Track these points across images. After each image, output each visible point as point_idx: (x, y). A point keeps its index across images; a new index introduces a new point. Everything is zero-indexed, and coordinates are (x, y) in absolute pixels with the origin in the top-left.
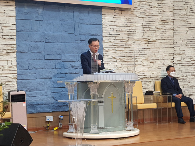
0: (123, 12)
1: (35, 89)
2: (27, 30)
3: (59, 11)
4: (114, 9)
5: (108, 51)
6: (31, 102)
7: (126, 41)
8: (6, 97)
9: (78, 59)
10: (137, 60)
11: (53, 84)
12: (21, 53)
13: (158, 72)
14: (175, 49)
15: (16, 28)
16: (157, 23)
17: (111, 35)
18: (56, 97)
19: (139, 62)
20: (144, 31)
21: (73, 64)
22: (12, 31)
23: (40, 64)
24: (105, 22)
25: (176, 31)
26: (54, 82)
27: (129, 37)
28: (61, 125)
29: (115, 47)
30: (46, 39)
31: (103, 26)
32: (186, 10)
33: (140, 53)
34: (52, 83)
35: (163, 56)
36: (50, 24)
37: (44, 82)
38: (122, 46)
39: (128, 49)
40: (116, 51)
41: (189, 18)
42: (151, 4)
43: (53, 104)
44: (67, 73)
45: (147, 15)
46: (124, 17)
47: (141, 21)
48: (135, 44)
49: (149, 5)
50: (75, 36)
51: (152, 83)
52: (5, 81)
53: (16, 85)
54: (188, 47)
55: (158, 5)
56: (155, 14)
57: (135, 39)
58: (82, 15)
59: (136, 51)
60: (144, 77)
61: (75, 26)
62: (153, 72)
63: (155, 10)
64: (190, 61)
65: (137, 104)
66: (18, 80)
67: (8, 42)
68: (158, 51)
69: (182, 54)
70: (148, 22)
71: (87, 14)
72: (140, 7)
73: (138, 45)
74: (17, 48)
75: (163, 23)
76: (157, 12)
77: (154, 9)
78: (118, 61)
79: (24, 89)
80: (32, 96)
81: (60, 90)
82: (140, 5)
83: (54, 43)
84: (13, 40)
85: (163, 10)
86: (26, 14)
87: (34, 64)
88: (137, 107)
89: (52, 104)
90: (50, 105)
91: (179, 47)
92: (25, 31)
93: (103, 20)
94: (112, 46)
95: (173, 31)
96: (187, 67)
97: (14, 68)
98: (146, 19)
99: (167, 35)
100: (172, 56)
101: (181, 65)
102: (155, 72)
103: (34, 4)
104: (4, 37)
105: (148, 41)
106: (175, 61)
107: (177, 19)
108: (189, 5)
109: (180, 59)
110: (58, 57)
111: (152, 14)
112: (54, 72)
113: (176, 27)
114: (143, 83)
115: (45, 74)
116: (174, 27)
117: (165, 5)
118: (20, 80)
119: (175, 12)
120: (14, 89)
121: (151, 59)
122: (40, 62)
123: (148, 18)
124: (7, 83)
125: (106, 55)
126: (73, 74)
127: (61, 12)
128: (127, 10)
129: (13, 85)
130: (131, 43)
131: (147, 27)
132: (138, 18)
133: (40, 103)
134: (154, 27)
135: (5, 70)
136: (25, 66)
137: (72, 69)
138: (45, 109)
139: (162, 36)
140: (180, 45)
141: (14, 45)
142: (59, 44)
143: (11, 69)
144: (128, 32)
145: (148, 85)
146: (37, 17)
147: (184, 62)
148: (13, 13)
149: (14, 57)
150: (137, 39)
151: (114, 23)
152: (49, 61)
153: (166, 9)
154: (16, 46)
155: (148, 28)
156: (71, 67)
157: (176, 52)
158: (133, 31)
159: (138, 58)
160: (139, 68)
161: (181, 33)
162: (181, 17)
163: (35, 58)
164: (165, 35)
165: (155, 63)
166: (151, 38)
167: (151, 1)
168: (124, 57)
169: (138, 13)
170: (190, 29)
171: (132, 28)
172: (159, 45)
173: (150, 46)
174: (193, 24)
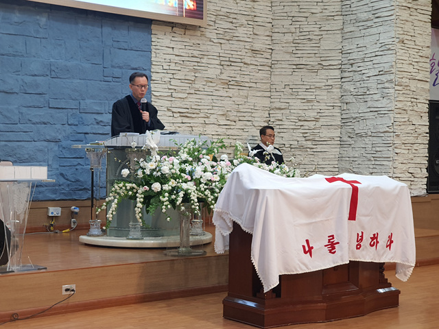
0: (187, 32)
1: (31, 159)
2: (17, 54)
3: (77, 23)
4: (169, 24)
5: (160, 98)
7: (191, 82)
9: (107, 109)
10: (209, 115)
11: (63, 151)
12: (6, 94)
13: (243, 137)
14: (272, 100)
16: (245, 54)
17: (165, 71)
18: (68, 174)
19: (212, 119)
20: (221, 67)
21: (99, 118)
23: (40, 115)
24: (157, 47)
25: (275, 70)
26: (64, 148)
27: (196, 75)
28: (74, 223)
29: (172, 91)
30: (52, 71)
31: (153, 55)
32: (293, 34)
33: (214, 104)
34: (60, 149)
35: (253, 111)
36: (61, 45)
37: (46, 147)
38: (184, 91)
39: (195, 96)
40: (174, 99)
41: (297, 48)
42: (234, 21)
43: (62, 187)
44: (87, 133)
45: (227, 40)
46: (188, 40)
47: (217, 49)
48: (206, 88)
49: (232, 22)
50: (105, 69)
54: (294, 97)
55: (246, 23)
56: (242, 39)
57: (206, 79)
58: (116, 32)
59: (207, 100)
61: (103, 51)
62: (235, 137)
63: (241, 32)
64: (297, 121)
68: (243, 103)
70: (229, 52)
71: (125, 32)
72: (217, 25)
73: (211, 89)
75: (254, 55)
76: (245, 36)
77: (240, 30)
78: (175, 115)
79: (10, 158)
81: (75, 162)
82: (217, 21)
83: (67, 80)
85: (255, 32)
86: (17, 24)
87: (28, 114)
89: (60, 185)
90: (57, 188)
91: (280, 97)
92: (14, 56)
93: (153, 44)
94: (167, 90)
95: (268, 68)
96: (292, 131)
98: (227, 46)
99: (260, 75)
100: (267, 112)
101: (281, 127)
102: (238, 137)
103: (32, 8)
105: (227, 84)
106: (272, 120)
107: (278, 48)
108: (298, 26)
110: (73, 104)
111: (237, 38)
112: (65, 131)
113: (276, 62)
115: (50, 132)
116: (273, 62)
117: (258, 24)
118: (4, 143)
119: (275, 36)
121: (233, 115)
122: (41, 112)
123: (229, 45)
126: (98, 135)
127: (81, 25)
128: (194, 28)
130: (199, 85)
131: (227, 59)
132: (212, 44)
133: (38, 184)
134: (239, 60)
136: (12, 117)
137: (96, 126)
138: (48, 195)
139: (252, 77)
142: (75, 81)
144: (194, 67)
146: (38, 32)
147: (287, 124)
150: (210, 80)
151: (171, 49)
152: (57, 110)
153: (260, 31)
155: (229, 61)
156: (95, 123)
157: (274, 105)
158: (203, 65)
159: (210, 111)
160: (211, 130)
161: (284, 73)
162: (284, 45)
163: (31, 105)
164: (257, 75)
165: (238, 123)
166: (233, 79)
167: (235, 16)
168: (187, 110)
169: (213, 36)
170: (298, 66)
171: (203, 61)
172: (246, 91)
173: (231, 93)
174: (304, 59)
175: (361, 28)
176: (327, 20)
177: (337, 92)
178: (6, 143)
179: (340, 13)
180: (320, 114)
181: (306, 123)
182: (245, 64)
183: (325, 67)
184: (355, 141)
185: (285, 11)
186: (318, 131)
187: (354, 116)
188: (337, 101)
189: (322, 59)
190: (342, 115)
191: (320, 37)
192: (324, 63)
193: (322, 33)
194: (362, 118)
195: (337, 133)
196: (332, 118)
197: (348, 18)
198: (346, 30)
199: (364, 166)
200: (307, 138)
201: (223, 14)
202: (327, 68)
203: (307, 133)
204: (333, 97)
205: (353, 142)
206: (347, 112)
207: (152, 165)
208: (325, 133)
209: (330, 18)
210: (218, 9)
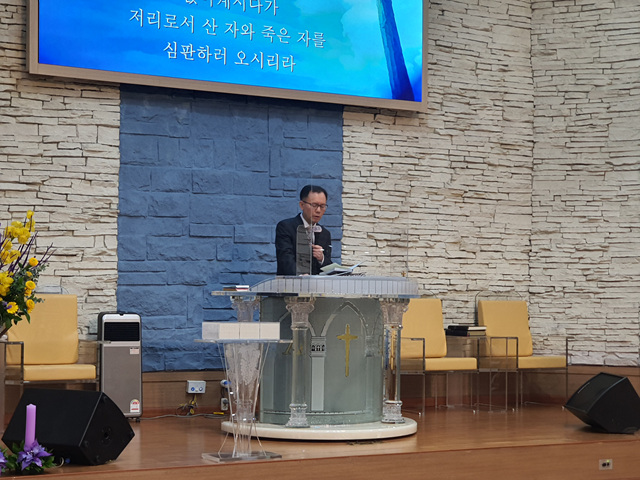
0: (398, 121)
1: (163, 310)
3: (231, 115)
4: (375, 111)
5: (355, 219)
6: (152, 343)
7: (404, 194)
8: (88, 327)
10: (432, 244)
11: (210, 298)
12: (129, 219)
13: (488, 277)
14: (535, 220)
15: (118, 156)
16: (489, 150)
17: (364, 179)
19: (438, 250)
20: (452, 171)
21: (263, 250)
22: (108, 163)
23: (176, 248)
24: (351, 145)
25: (538, 173)
26: (211, 294)
27: (413, 184)
28: (225, 403)
29: (374, 208)
30: (194, 184)
31: (346, 156)
32: (567, 119)
33: (440, 227)
34: (206, 296)
35: (503, 236)
36: (208, 146)
37: (185, 293)
38: (393, 208)
39: (410, 215)
40: (377, 220)
41: (573, 139)
42: (472, 101)
43: (208, 351)
44: (246, 273)
45: (461, 130)
46: (399, 133)
47: (446, 144)
48: (429, 204)
49: (468, 104)
50: (271, 178)
51: (471, 305)
52: (86, 287)
53: (114, 298)
54: (568, 214)
56: (485, 128)
57: (427, 190)
58: (289, 125)
59: (430, 221)
60: (450, 288)
61: (270, 152)
62: (474, 277)
63: (484, 117)
64: (574, 251)
65: (424, 357)
66: (119, 285)
67: (98, 190)
68: (488, 224)
69: (554, 232)
70: (464, 148)
71: (302, 124)
72: (445, 109)
73: (437, 204)
74: (119, 205)
75: (505, 151)
76: (491, 122)
77: (482, 114)
78: (380, 244)
79: (133, 310)
80: (154, 328)
81: (227, 314)
82: (445, 103)
83: (217, 197)
84: (110, 185)
85: (506, 116)
86: (146, 120)
87: (161, 247)
88: (424, 367)
89: (204, 349)
90: (200, 352)
91: (546, 214)
92: (141, 164)
93: (345, 139)
94: (367, 208)
95: (530, 171)
96: (565, 266)
97: (110, 255)
98: (461, 139)
99: (514, 181)
100: (527, 237)
101: (548, 260)
102: (479, 277)
104: (89, 177)
105: (461, 196)
106: (534, 249)
107: (543, 140)
108: (575, 106)
109: (546, 244)
110: (224, 230)
111: (476, 127)
112: (212, 269)
113: (540, 161)
114: (445, 303)
115: (190, 272)
116: (535, 162)
117: (511, 104)
118: (125, 287)
119: (539, 122)
120: (107, 309)
121: (471, 243)
122: (178, 243)
123: (463, 138)
124: (91, 293)
125: (350, 228)
127: (237, 117)
128: (409, 114)
129: (107, 299)
130: (416, 199)
131: (462, 159)
132: (438, 136)
133: (173, 346)
134: (481, 160)
135: (86, 259)
136: (137, 251)
137: (259, 262)
138: (187, 362)
139: (501, 185)
140: (549, 209)
141: (112, 199)
142: (228, 197)
143: (104, 258)
144: (410, 172)
145: (460, 310)
146: (175, 129)
147: (557, 255)
148: (114, 118)
149: (111, 227)
150: (434, 190)
151: (374, 147)
152: (202, 240)
153: (513, 115)
154: (117, 199)
155: (465, 161)
156: (256, 258)
157: (537, 227)
158: (423, 168)
159: (434, 238)
160: (436, 265)
161: (553, 178)
162: (552, 135)
163: (164, 232)
164: (509, 181)
165: (479, 254)
166: (471, 188)
167: (474, 94)
168: (399, 237)
169: (439, 125)
170: (574, 167)
171: (422, 162)
172: (491, 207)
173: (467, 209)
174: (584, 156)
176: (619, 95)
177: (635, 206)
178: (128, 288)
180: (610, 241)
181: (587, 254)
182: (490, 165)
183: (615, 168)
185: (553, 83)
186: (607, 266)
188: (636, 220)
189: (612, 155)
191: (608, 122)
192: (614, 161)
193: (611, 115)
195: (636, 269)
196: (629, 246)
200: (589, 278)
201: (456, 92)
202: (618, 168)
203: (588, 269)
204: (630, 213)
208: (618, 270)
209: (624, 92)
210: (448, 84)
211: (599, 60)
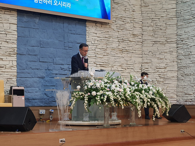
0: (103, 26)
2: (25, 36)
3: (52, 22)
4: (96, 22)
5: (90, 57)
6: (28, 97)
7: (105, 50)
8: (7, 92)
9: (66, 62)
10: (113, 66)
11: (46, 82)
12: (20, 55)
14: (143, 59)
15: (17, 34)
16: (129, 36)
17: (93, 44)
18: (48, 94)
19: (115, 68)
20: (119, 43)
21: (62, 67)
22: (14, 36)
24: (89, 33)
25: (144, 44)
27: (107, 46)
29: (96, 54)
30: (41, 44)
31: (87, 37)
32: (153, 27)
33: (116, 61)
34: (45, 82)
35: (134, 64)
36: (45, 32)
37: (38, 80)
38: (102, 54)
39: (107, 56)
40: (97, 58)
41: (155, 33)
42: (124, 21)
44: (57, 74)
45: (122, 30)
46: (103, 30)
47: (116, 34)
48: (112, 53)
50: (65, 43)
52: (7, 78)
53: (16, 82)
54: (154, 57)
55: (130, 21)
56: (128, 29)
57: (112, 48)
58: (70, 26)
59: (113, 59)
61: (64, 35)
63: (128, 26)
64: (155, 69)
66: (17, 77)
67: (10, 45)
68: (129, 60)
69: (149, 63)
70: (122, 35)
71: (74, 26)
72: (116, 23)
73: (114, 53)
74: (17, 51)
75: (134, 37)
76: (130, 28)
78: (98, 66)
79: (22, 86)
80: (28, 92)
81: (52, 88)
82: (116, 21)
83: (48, 49)
84: (14, 44)
85: (134, 26)
86: (25, 22)
87: (30, 65)
89: (44, 99)
90: (43, 100)
91: (147, 57)
92: (24, 37)
93: (87, 31)
94: (94, 54)
95: (141, 43)
96: (153, 74)
97: (14, 67)
98: (121, 33)
100: (141, 65)
102: (127, 77)
103: (32, 15)
104: (7, 41)
105: (122, 51)
106: (143, 68)
107: (145, 34)
108: (155, 23)
109: (147, 67)
110: (50, 60)
111: (126, 29)
112: (47, 73)
113: (145, 40)
115: (40, 73)
116: (143, 40)
117: (136, 22)
118: (19, 78)
119: (144, 28)
120: (14, 85)
122: (36, 64)
124: (8, 80)
126: (62, 75)
127: (54, 23)
128: (106, 24)
130: (108, 51)
132: (114, 31)
133: (35, 98)
134: (127, 40)
135: (7, 69)
136: (23, 66)
137: (61, 71)
138: (39, 104)
139: (133, 48)
140: (148, 56)
141: (15, 48)
142: (52, 49)
143: (12, 68)
144: (106, 43)
146: (35, 26)
147: (150, 70)
148: (15, 21)
149: (15, 58)
150: (114, 49)
151: (95, 34)
152: (43, 63)
153: (136, 25)
154: (16, 49)
155: (122, 40)
156: (60, 69)
157: (144, 61)
158: (110, 41)
159: (114, 64)
161: (149, 46)
162: (148, 32)
163: (32, 60)
164: (136, 46)
165: (127, 70)
166: (124, 48)
167: (125, 18)
168: (103, 63)
169: (115, 28)
170: (155, 42)
171: (110, 39)
172: (130, 55)
173: (123, 55)
174: (158, 39)
175: (186, 23)
176: (169, 20)
177: (175, 54)
178: (20, 78)
179: (175, 16)
180: (167, 65)
181: (160, 70)
183: (168, 43)
184: (185, 78)
185: (148, 16)
186: (166, 73)
187: (184, 65)
188: (175, 59)
189: (167, 38)
190: (178, 65)
191: (166, 28)
192: (168, 40)
193: (167, 26)
194: (188, 66)
195: (175, 74)
196: (173, 67)
197: (179, 19)
198: (179, 24)
199: (190, 90)
200: (161, 77)
201: (119, 17)
202: (169, 42)
203: (160, 74)
204: (173, 57)
205: (184, 78)
206: (181, 64)
207: (91, 84)
208: (170, 75)
209: (171, 19)
210: (117, 15)
211: (163, 8)
